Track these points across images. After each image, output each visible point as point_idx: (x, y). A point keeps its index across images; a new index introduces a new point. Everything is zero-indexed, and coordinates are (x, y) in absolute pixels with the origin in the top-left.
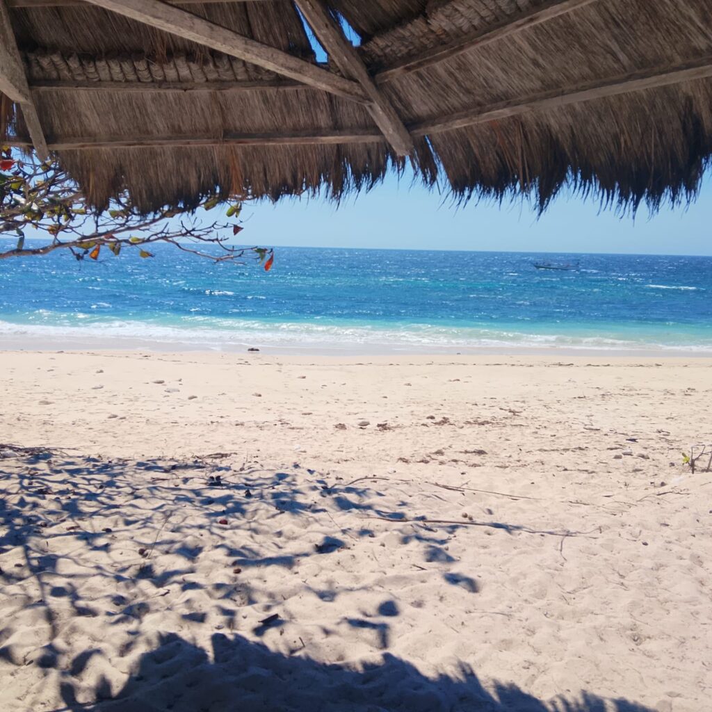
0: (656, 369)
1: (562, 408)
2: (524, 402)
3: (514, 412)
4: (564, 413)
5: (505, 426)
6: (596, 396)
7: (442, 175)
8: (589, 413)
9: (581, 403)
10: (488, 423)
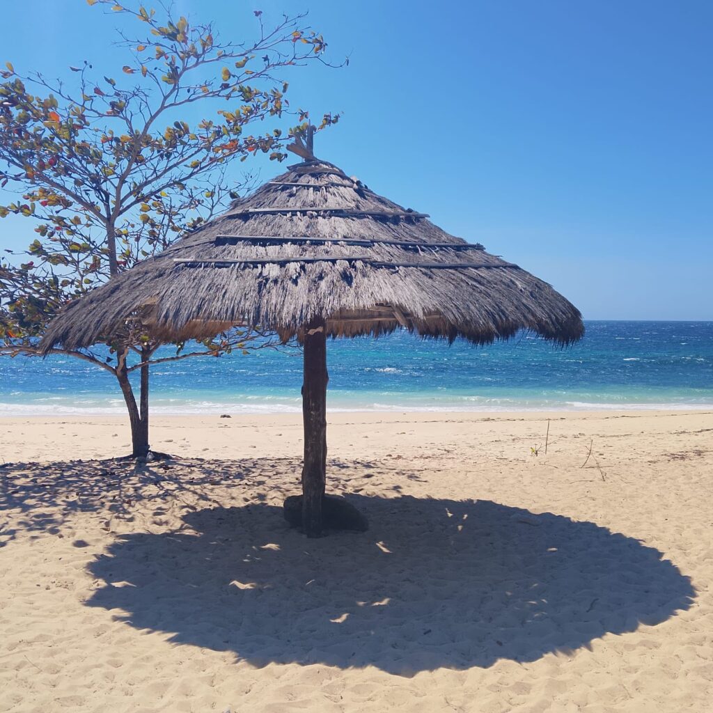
0: (560, 421)
1: (483, 448)
2: (455, 445)
3: (448, 451)
4: (483, 450)
5: (442, 458)
6: (508, 440)
7: (415, 330)
8: (501, 450)
9: (497, 444)
10: (430, 457)
